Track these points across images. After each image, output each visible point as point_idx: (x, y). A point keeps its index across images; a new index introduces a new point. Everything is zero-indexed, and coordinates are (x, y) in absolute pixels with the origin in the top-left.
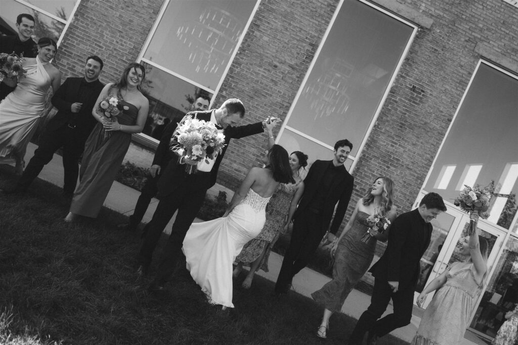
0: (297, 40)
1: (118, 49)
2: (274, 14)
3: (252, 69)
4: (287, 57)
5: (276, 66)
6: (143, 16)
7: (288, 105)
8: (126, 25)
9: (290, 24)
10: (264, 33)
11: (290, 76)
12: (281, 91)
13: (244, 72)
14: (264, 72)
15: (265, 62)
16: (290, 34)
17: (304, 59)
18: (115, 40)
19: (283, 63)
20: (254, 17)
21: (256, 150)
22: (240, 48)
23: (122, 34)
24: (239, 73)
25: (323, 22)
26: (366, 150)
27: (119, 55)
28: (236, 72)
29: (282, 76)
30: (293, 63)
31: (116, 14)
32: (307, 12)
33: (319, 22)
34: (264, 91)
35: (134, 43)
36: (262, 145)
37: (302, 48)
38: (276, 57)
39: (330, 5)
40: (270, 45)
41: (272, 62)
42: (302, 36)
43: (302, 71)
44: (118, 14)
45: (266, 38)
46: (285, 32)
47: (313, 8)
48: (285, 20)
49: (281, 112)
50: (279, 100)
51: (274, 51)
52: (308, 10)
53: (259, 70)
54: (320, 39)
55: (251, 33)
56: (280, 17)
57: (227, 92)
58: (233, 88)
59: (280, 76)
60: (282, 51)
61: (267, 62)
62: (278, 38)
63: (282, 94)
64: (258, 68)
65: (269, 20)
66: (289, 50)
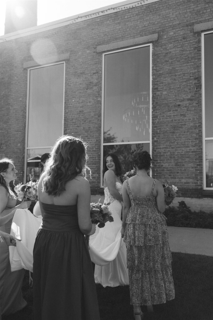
0: (185, 82)
2: (163, 76)
3: (165, 116)
4: (184, 96)
5: (179, 105)
6: (94, 121)
7: (200, 124)
8: (88, 131)
9: (176, 75)
10: (162, 91)
11: (192, 105)
12: (190, 118)
13: (162, 120)
14: (174, 113)
15: (171, 106)
16: (179, 81)
17: (195, 90)
19: (183, 101)
20: (152, 85)
21: (192, 164)
22: (152, 107)
23: (88, 137)
24: (158, 122)
25: (196, 60)
27: (91, 149)
28: (157, 123)
30: (189, 97)
31: (81, 128)
32: (183, 61)
33: (194, 62)
34: (179, 124)
35: (95, 138)
36: (194, 159)
37: (191, 84)
38: (177, 100)
39: (196, 48)
40: (169, 95)
41: (176, 103)
42: (187, 77)
43: (198, 98)
44: (82, 128)
45: (165, 93)
46: (174, 82)
47: (185, 57)
48: (171, 75)
49: (197, 131)
50: (192, 124)
51: (174, 97)
52: (183, 60)
53: (170, 113)
54: (200, 72)
55: (155, 95)
56: (168, 75)
57: (157, 137)
58: (159, 133)
59: (185, 110)
60: (179, 94)
61: (173, 106)
62: (172, 88)
63: (192, 120)
64: (169, 113)
65: (162, 81)
66: (183, 91)
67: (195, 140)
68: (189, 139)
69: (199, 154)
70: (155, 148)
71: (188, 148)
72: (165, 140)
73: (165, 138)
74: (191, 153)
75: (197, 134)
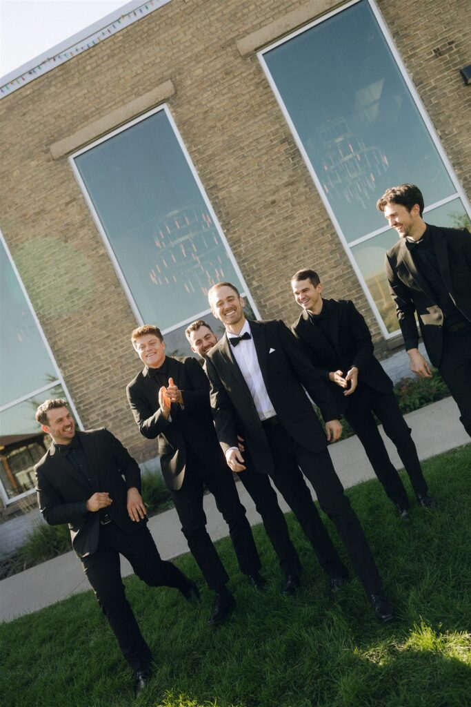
0: (266, 154)
2: (217, 158)
3: (255, 232)
4: (274, 182)
5: (273, 202)
6: (110, 301)
8: (106, 325)
9: (242, 149)
10: (227, 186)
11: (297, 194)
12: (305, 218)
13: (252, 243)
14: (269, 220)
15: (259, 210)
16: (253, 156)
17: (292, 162)
18: (112, 349)
19: (277, 191)
20: (203, 183)
22: (222, 226)
23: (112, 338)
24: (246, 250)
25: (270, 107)
28: (244, 252)
30: (286, 179)
31: (88, 326)
32: (245, 117)
33: (266, 112)
34: (289, 237)
37: (279, 155)
38: (264, 193)
39: (258, 84)
40: (245, 189)
41: (265, 202)
42: (265, 145)
43: (303, 175)
44: (90, 324)
45: (235, 189)
46: (245, 161)
47: (245, 107)
48: (232, 150)
49: (328, 236)
50: (313, 229)
51: (256, 190)
52: (243, 115)
53: (263, 224)
54: (285, 126)
55: (217, 200)
56: (226, 153)
57: (257, 279)
58: (258, 270)
59: (288, 206)
60: (263, 181)
61: (261, 208)
62: (245, 174)
63: (309, 220)
64: (259, 223)
65: (219, 169)
66: (269, 172)
67: (331, 256)
68: (321, 258)
69: (348, 278)
70: (262, 300)
71: (326, 276)
72: (275, 277)
73: (272, 274)
74: (335, 283)
75: (331, 242)
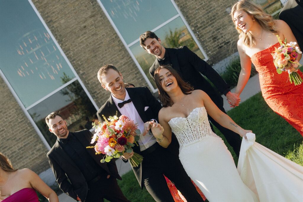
1: (11, 120)
2: (50, 5)
3: (77, 44)
4: (84, 16)
5: (85, 27)
7: (115, 35)
10: (58, 20)
11: (97, 21)
12: (103, 34)
13: (76, 50)
14: (84, 37)
15: (77, 32)
16: (70, 3)
17: (92, 4)
18: (4, 119)
19: (87, 20)
20: (44, 19)
21: (131, 76)
22: (58, 42)
23: (4, 112)
24: (74, 54)
26: (178, 3)
27: (15, 122)
28: (73, 55)
29: (94, 27)
30: (90, 14)
34: (96, 45)
35: (13, 108)
36: (130, 70)
38: (79, 22)
40: (69, 21)
41: (80, 27)
43: (99, 11)
45: (62, 21)
46: (66, 6)
49: (117, 43)
50: (108, 39)
51: (74, 21)
53: (81, 39)
55: (53, 29)
56: (54, 2)
57: (82, 70)
58: (82, 64)
59: (93, 28)
60: (78, 16)
61: (78, 31)
62: (67, 13)
63: (106, 35)
64: (79, 39)
65: (52, 11)
66: (80, 10)
67: (120, 53)
68: (115, 54)
69: (131, 63)
70: (86, 81)
71: (118, 63)
72: (92, 67)
73: (90, 66)
74: (124, 67)
75: (119, 45)
